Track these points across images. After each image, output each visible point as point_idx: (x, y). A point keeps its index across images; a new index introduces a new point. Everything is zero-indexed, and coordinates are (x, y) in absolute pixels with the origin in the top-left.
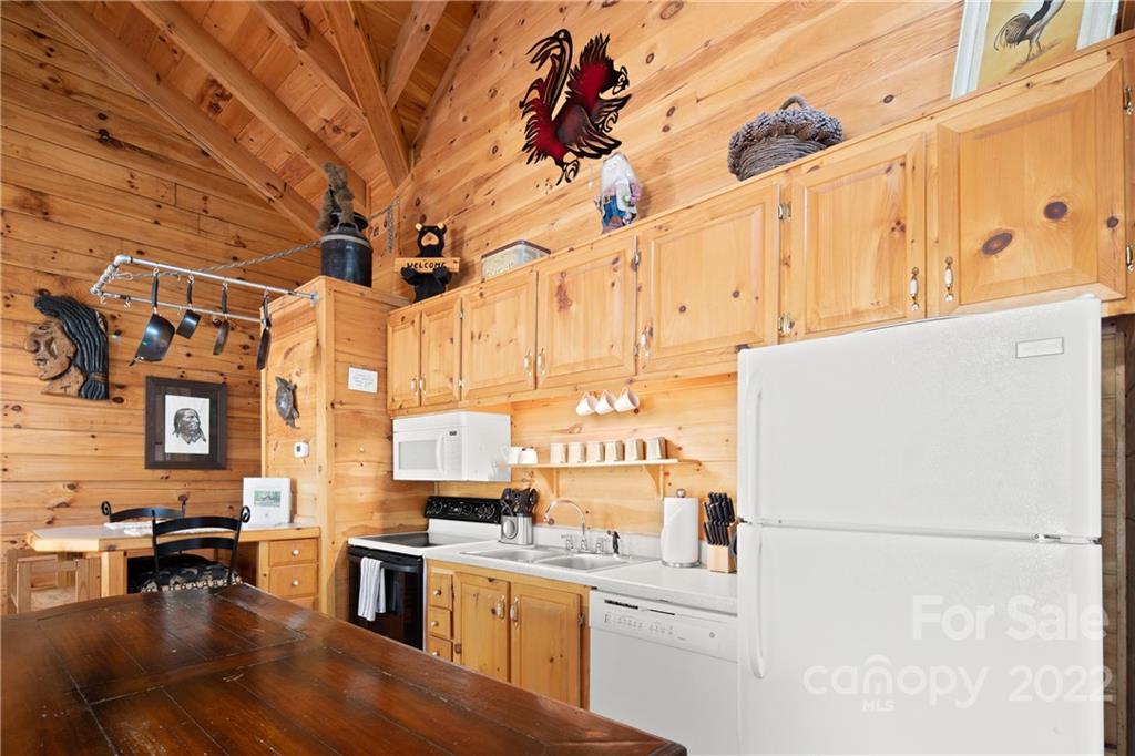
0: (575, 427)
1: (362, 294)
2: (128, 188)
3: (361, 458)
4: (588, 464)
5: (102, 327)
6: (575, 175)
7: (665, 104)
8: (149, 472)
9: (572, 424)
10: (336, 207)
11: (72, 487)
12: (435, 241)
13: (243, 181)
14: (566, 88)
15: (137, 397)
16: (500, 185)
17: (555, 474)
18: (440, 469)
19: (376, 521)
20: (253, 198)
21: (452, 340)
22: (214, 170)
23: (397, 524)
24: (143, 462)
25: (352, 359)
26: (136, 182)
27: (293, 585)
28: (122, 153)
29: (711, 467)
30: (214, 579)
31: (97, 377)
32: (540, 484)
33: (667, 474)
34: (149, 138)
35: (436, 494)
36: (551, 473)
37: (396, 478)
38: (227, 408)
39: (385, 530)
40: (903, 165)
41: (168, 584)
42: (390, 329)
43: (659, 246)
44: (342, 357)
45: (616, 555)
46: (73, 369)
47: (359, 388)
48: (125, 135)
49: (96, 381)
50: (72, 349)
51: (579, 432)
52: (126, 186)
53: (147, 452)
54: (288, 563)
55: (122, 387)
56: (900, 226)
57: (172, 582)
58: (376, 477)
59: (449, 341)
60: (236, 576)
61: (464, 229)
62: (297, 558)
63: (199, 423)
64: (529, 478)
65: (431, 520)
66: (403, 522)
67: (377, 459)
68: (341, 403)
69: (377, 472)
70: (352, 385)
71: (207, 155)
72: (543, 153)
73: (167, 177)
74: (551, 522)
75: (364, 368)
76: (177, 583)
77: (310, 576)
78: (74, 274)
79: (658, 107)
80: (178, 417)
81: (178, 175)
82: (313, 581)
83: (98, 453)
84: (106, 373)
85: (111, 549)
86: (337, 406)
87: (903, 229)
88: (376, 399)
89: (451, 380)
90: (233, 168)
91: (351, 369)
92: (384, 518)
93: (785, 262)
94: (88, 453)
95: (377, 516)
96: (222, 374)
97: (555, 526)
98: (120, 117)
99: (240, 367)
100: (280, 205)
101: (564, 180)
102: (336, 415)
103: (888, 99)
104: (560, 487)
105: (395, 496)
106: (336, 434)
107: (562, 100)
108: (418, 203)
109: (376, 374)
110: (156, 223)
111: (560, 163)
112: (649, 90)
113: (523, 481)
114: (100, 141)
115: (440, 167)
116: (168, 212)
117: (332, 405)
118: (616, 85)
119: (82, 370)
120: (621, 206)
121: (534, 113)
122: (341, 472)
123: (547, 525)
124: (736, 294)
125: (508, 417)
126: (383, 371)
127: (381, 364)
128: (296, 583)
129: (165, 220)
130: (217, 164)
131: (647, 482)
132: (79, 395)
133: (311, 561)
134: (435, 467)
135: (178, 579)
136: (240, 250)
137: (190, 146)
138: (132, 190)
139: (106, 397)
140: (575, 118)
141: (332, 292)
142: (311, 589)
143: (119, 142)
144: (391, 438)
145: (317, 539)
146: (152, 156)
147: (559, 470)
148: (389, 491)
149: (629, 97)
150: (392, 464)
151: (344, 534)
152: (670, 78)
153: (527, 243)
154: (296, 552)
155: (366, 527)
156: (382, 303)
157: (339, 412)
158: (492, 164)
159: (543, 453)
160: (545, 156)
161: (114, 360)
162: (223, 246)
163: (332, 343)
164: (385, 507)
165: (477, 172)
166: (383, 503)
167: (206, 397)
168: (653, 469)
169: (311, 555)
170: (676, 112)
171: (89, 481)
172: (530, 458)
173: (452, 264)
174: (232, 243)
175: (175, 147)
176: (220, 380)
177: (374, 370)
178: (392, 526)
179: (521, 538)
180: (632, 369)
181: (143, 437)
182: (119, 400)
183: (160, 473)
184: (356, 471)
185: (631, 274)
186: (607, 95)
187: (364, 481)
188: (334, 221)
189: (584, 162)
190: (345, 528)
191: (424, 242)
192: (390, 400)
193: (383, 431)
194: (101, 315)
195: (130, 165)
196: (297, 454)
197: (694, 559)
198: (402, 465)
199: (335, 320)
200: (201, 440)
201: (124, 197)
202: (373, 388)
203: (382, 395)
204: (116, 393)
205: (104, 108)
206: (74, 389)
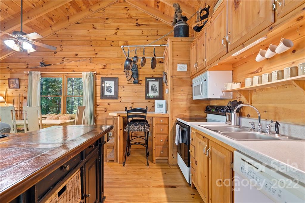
0: (259, 69)
1: (181, 40)
2: (142, 34)
3: (182, 93)
5: (137, 67)
8: (146, 100)
9: (258, 68)
10: (177, 17)
11: (132, 104)
12: (205, 13)
13: (166, 23)
15: (144, 83)
17: (249, 93)
18: (202, 94)
19: (187, 114)
22: (159, 23)
23: (195, 115)
24: (145, 98)
25: (179, 62)
26: (143, 32)
27: (161, 131)
28: (141, 27)
30: (141, 126)
31: (136, 79)
34: (146, 21)
35: (210, 105)
37: (193, 98)
38: (162, 83)
39: (190, 116)
41: (131, 126)
42: (191, 49)
44: (175, 61)
45: (277, 135)
46: (132, 77)
47: (181, 71)
48: (141, 22)
49: (136, 80)
50: (132, 73)
51: (261, 72)
53: (146, 95)
54: (160, 124)
55: (141, 81)
57: (132, 125)
58: (187, 99)
59: (203, 46)
60: (146, 126)
62: (162, 123)
63: (156, 88)
64: (239, 97)
65: (208, 114)
66: (197, 114)
67: (187, 93)
68: (175, 76)
69: (187, 97)
70: (179, 70)
71: (158, 20)
73: (149, 29)
74: (248, 116)
75: (183, 64)
76: (133, 126)
77: (166, 129)
80: (152, 86)
81: (152, 28)
82: (167, 130)
83: (137, 96)
84: (138, 78)
85: (119, 116)
86: (173, 77)
88: (187, 73)
89: (203, 60)
90: (163, 21)
91: (178, 65)
92: (190, 112)
94: (135, 96)
95: (188, 111)
96: (161, 75)
97: (250, 118)
98: (140, 18)
102: (173, 80)
104: (252, 99)
105: (194, 105)
106: (173, 86)
109: (187, 65)
110: (147, 41)
113: (237, 98)
114: (137, 26)
116: (150, 37)
117: (172, 77)
119: (134, 78)
122: (175, 97)
123: (246, 117)
125: (231, 72)
126: (189, 64)
127: (188, 62)
128: (162, 130)
129: (149, 40)
130: (160, 21)
132: (133, 83)
133: (166, 124)
134: (200, 94)
135: (133, 125)
137: (154, 19)
138: (143, 35)
139: (138, 83)
141: (172, 42)
142: (166, 132)
143: (140, 24)
144: (192, 86)
145: (168, 117)
146: (146, 25)
148: (192, 104)
150: (192, 94)
151: (176, 117)
154: (162, 121)
155: (183, 115)
156: (189, 41)
157: (174, 79)
159: (243, 85)
161: (139, 75)
162: (161, 42)
163: (172, 58)
164: (190, 109)
166: (189, 108)
167: (158, 81)
169: (166, 122)
171: (136, 102)
174: (164, 40)
175: (151, 21)
177: (186, 64)
178: (193, 115)
179: (233, 122)
181: (145, 92)
182: (140, 84)
183: (149, 100)
184: (180, 97)
187: (182, 100)
188: (176, 21)
190: (176, 115)
191: (202, 15)
192: (191, 73)
193: (189, 84)
194: (137, 65)
195: (142, 29)
198: (195, 95)
199: (173, 50)
200: (157, 92)
201: (141, 37)
202: (186, 70)
203: (189, 72)
204: (140, 82)
205: (137, 18)
206: (132, 82)
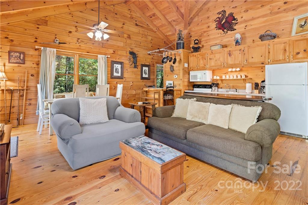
0: (227, 73)
1: (183, 51)
4: (234, 78)
5: (136, 56)
6: (227, 33)
7: (245, 25)
8: (141, 80)
10: (180, 36)
11: (132, 83)
12: (197, 42)
14: (225, 19)
15: (140, 67)
16: (210, 33)
20: (153, 31)
21: (205, 59)
22: (149, 27)
24: (141, 78)
25: (185, 62)
29: (254, 79)
31: (136, 64)
32: (219, 82)
33: (245, 80)
34: (141, 23)
35: (194, 84)
36: (222, 80)
37: (190, 81)
38: (150, 69)
40: (286, 43)
42: (190, 57)
43: (248, 49)
45: (236, 92)
46: (133, 63)
48: (138, 24)
50: (133, 60)
52: (139, 32)
53: (141, 76)
56: (285, 50)
58: (187, 81)
59: (204, 59)
61: (201, 39)
63: (147, 72)
67: (186, 78)
70: (185, 66)
71: (148, 25)
72: (219, 29)
73: (143, 30)
74: (221, 88)
78: (133, 48)
79: (244, 25)
80: (144, 71)
81: (144, 29)
87: (286, 50)
89: (205, 65)
90: (151, 27)
92: (188, 88)
93: (269, 53)
94: (134, 77)
95: (187, 87)
98: (138, 21)
99: (152, 62)
100: (157, 32)
101: (224, 34)
103: (283, 30)
107: (224, 21)
108: (189, 34)
109: (187, 64)
110: (142, 38)
111: (223, 31)
112: (242, 23)
113: (215, 81)
114: (136, 25)
115: (195, 28)
116: (143, 36)
117: (183, 69)
118: (235, 20)
120: (239, 41)
121: (217, 22)
124: (261, 56)
127: (188, 62)
131: (242, 81)
136: (152, 41)
137: (146, 24)
140: (226, 25)
144: (189, 75)
146: (142, 26)
147: (223, 80)
148: (189, 83)
149: (237, 23)
150: (189, 79)
152: (246, 21)
153: (220, 45)
154: (179, 92)
156: (188, 52)
158: (208, 29)
159: (221, 77)
160: (220, 29)
164: (188, 86)
165: (205, 30)
167: (147, 67)
168: (243, 79)
170: (247, 26)
171: (135, 82)
172: (218, 78)
173: (201, 46)
175: (144, 24)
176: (149, 64)
179: (216, 90)
180: (243, 65)
181: (141, 74)
185: (243, 52)
186: (233, 22)
188: (179, 39)
189: (228, 31)
190: (184, 89)
191: (195, 42)
192: (190, 68)
193: (188, 73)
194: (136, 54)
195: (139, 28)
196: (175, 77)
197: (251, 92)
198: (191, 79)
199: (183, 56)
200: (147, 75)
201: (138, 34)
203: (188, 67)
205: (136, 19)
206: (133, 67)
